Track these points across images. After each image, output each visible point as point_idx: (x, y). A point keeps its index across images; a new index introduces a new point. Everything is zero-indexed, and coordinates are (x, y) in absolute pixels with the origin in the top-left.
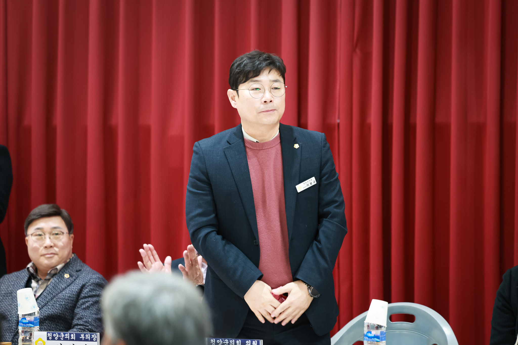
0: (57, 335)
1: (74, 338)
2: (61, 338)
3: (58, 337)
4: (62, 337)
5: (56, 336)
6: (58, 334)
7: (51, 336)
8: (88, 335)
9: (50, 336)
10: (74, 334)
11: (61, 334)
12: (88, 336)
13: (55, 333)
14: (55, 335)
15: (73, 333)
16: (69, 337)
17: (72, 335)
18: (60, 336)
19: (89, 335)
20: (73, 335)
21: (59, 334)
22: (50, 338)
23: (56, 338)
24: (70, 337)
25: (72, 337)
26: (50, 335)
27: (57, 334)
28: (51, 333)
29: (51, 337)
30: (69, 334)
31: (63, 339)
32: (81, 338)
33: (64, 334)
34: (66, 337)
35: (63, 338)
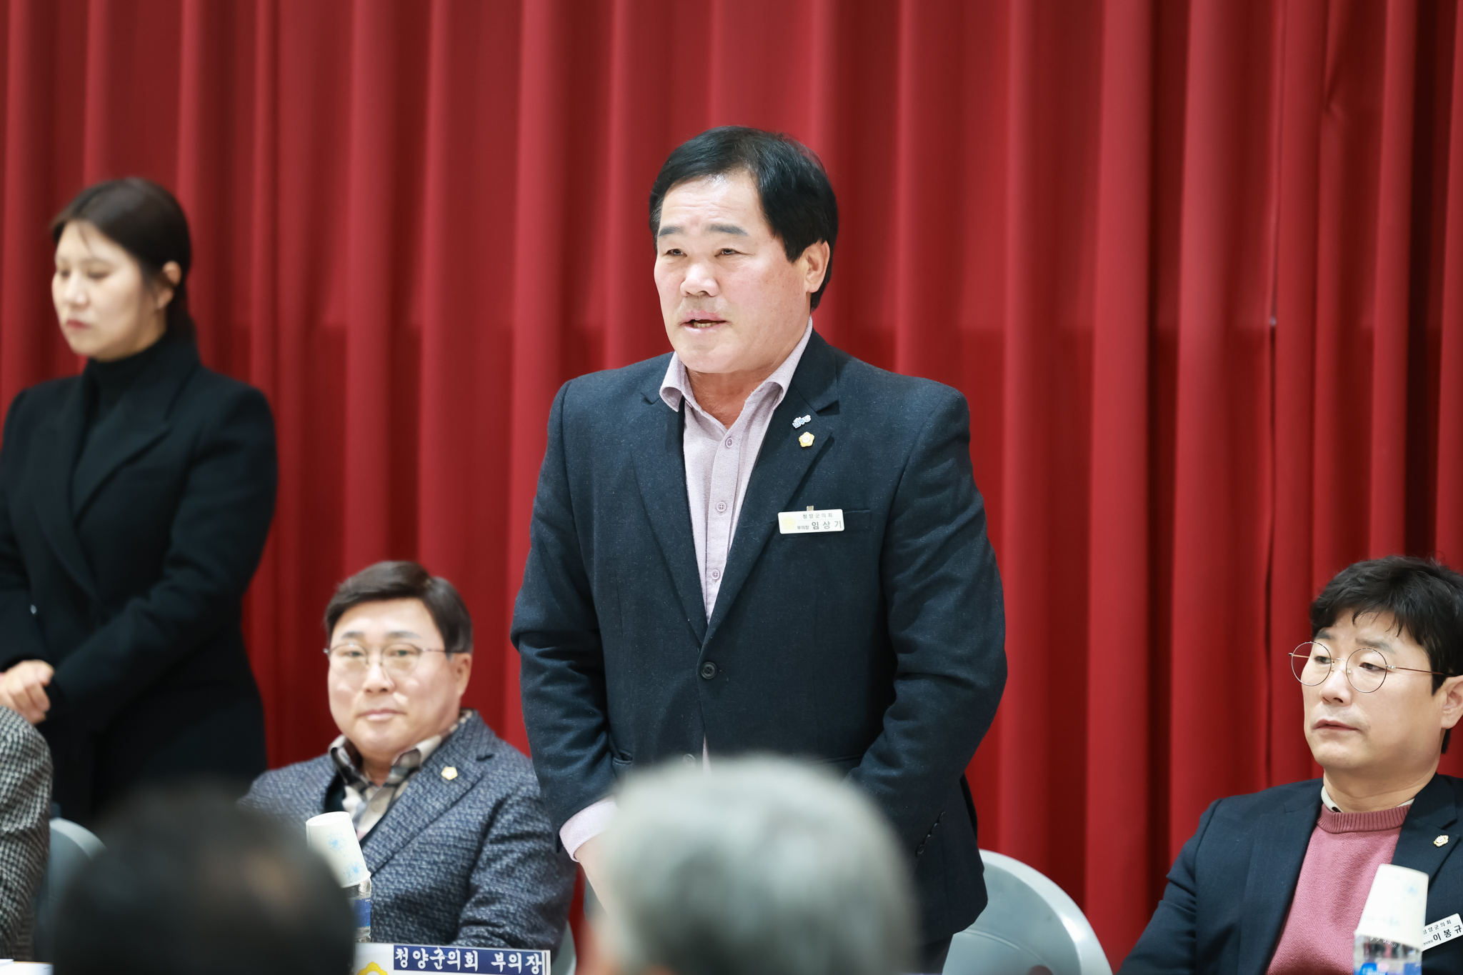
0: (425, 956)
1: (476, 965)
2: (436, 964)
3: (426, 962)
4: (437, 961)
5: (421, 959)
6: (426, 953)
7: (407, 958)
8: (517, 956)
9: (404, 958)
10: (473, 954)
11: (436, 952)
12: (515, 961)
13: (419, 949)
14: (417, 955)
15: (471, 951)
16: (458, 962)
17: (469, 956)
18: (432, 958)
19: (519, 955)
20: (472, 956)
21: (430, 952)
22: (404, 964)
23: (422, 964)
24: (463, 961)
25: (467, 961)
26: (404, 953)
27: (423, 951)
28: (406, 950)
29: (406, 961)
30: (458, 952)
31: (440, 968)
32: (494, 964)
33: (446, 952)
34: (450, 963)
35: (441, 963)
